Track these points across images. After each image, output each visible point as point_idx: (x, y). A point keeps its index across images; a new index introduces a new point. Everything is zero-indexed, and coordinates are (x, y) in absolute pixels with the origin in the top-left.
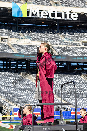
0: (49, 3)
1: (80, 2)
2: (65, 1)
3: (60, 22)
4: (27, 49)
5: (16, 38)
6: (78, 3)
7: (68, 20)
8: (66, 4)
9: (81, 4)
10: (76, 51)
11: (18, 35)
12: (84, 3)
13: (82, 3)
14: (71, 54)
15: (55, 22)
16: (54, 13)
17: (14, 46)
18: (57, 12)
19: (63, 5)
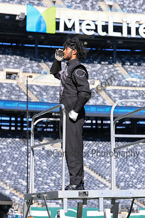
0: (97, 7)
2: (128, 2)
3: (117, 42)
4: (55, 94)
5: (35, 73)
7: (134, 38)
8: (130, 9)
14: (139, 103)
15: (109, 42)
16: (107, 26)
17: (30, 87)
18: (114, 23)
19: (124, 9)
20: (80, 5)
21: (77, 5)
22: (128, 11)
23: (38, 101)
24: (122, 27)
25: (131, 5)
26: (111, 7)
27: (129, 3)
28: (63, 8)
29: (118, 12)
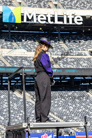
0: (47, 5)
1: (85, 4)
3: (61, 27)
4: (22, 61)
5: (9, 48)
6: (83, 4)
7: (71, 25)
8: (68, 6)
10: (81, 63)
11: (11, 44)
14: (75, 66)
15: (55, 27)
16: (54, 17)
17: (6, 58)
18: (58, 15)
19: (65, 7)
20: (37, 5)
27: (68, 3)
29: (60, 8)
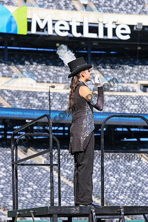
0: (71, 6)
1: (135, 4)
3: (92, 43)
4: (28, 99)
5: (5, 76)
6: (130, 5)
9: (137, 8)
12: (142, 6)
13: (139, 6)
14: (117, 109)
16: (82, 26)
18: (89, 23)
19: (100, 9)
20: (53, 4)
21: (50, 4)
22: (104, 11)
23: (10, 107)
24: (98, 27)
25: (107, 4)
26: (85, 6)
27: (105, 2)
28: (35, 8)
29: (93, 11)
